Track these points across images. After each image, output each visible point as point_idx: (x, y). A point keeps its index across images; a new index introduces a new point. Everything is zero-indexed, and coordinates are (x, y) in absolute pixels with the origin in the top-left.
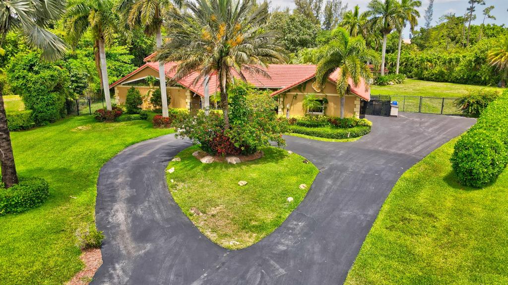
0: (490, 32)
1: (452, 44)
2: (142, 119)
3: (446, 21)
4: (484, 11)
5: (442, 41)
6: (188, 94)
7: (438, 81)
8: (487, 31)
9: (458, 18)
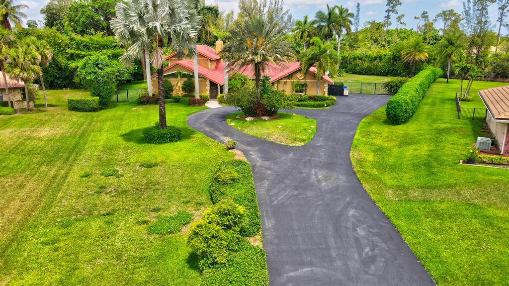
0: (402, 35)
1: (375, 45)
2: (175, 102)
3: (369, 26)
4: (397, 18)
5: (366, 42)
6: (208, 83)
7: (367, 75)
8: (400, 35)
9: (378, 23)
